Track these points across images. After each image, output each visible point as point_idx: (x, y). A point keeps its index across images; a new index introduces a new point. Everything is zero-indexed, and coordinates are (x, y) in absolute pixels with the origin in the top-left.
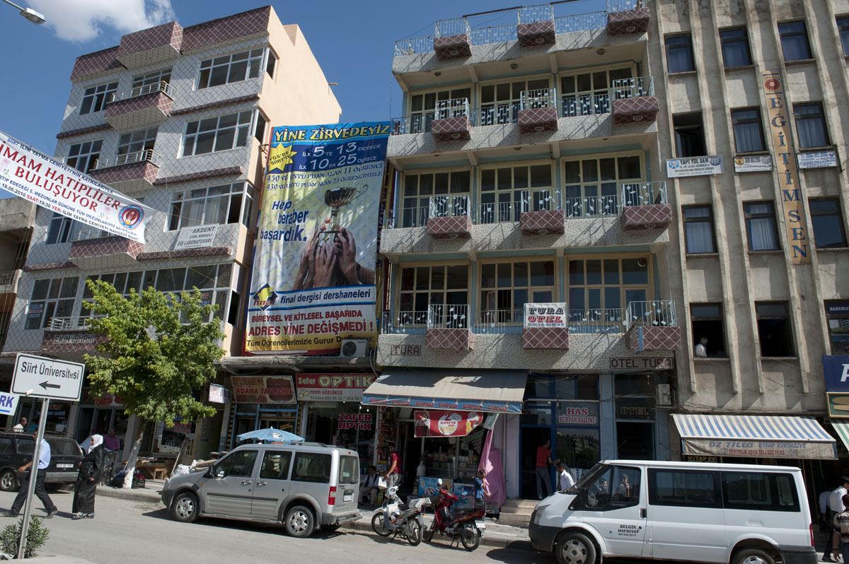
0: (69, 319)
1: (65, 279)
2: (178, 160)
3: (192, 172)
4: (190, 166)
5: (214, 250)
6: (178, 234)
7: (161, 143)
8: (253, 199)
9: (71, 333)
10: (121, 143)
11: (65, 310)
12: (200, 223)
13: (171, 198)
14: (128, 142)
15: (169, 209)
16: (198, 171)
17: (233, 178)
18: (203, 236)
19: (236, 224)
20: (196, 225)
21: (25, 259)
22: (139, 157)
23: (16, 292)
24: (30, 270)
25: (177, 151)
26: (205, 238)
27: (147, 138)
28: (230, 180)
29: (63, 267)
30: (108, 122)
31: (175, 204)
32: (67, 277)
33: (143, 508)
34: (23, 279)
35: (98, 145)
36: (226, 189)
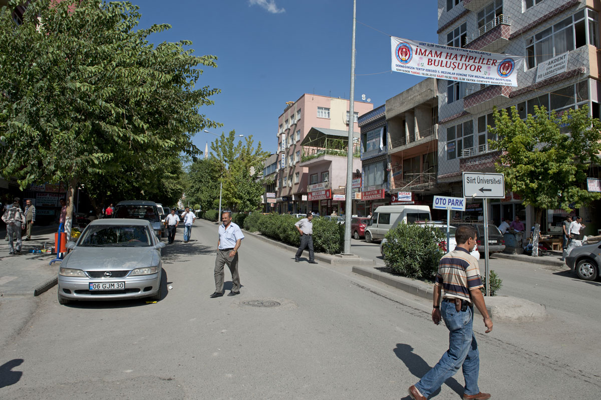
0: (472, 149)
1: (464, 123)
2: (523, 14)
3: (537, 19)
4: (534, 15)
5: (569, 73)
6: (537, 70)
7: (507, 6)
8: (595, 21)
9: (476, 157)
10: (479, 19)
11: (469, 143)
12: (552, 56)
13: (524, 44)
14: (483, 16)
15: (525, 54)
16: (542, 16)
17: (573, 9)
18: (557, 65)
19: (584, 46)
20: (549, 59)
21: (438, 117)
22: (494, 23)
23: (437, 138)
24: (442, 123)
25: (521, 8)
26: (559, 66)
27: (496, 8)
28: (570, 13)
29: (462, 116)
30: (466, 8)
31: (529, 48)
32: (465, 121)
33: (551, 269)
34: (440, 130)
35: (464, 27)
36: (569, 21)
